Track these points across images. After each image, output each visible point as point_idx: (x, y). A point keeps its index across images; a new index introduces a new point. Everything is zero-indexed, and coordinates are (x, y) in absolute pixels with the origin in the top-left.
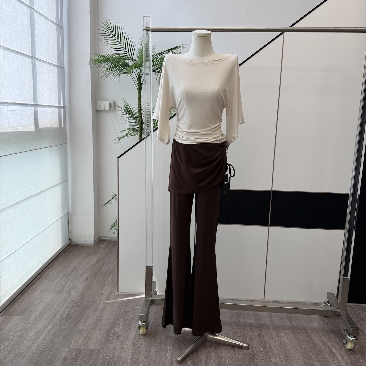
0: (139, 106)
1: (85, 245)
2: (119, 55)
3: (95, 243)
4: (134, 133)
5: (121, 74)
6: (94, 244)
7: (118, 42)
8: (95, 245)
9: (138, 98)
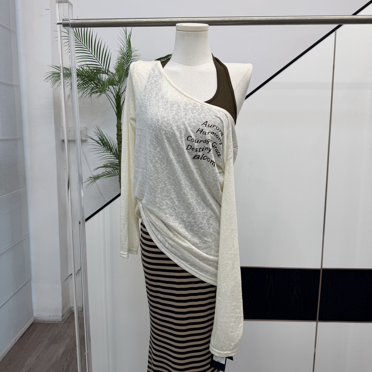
0: (119, 136)
1: (50, 321)
2: (89, 67)
3: (64, 318)
4: (113, 173)
5: (93, 93)
6: (63, 320)
7: (86, 50)
8: (64, 322)
9: (117, 126)
